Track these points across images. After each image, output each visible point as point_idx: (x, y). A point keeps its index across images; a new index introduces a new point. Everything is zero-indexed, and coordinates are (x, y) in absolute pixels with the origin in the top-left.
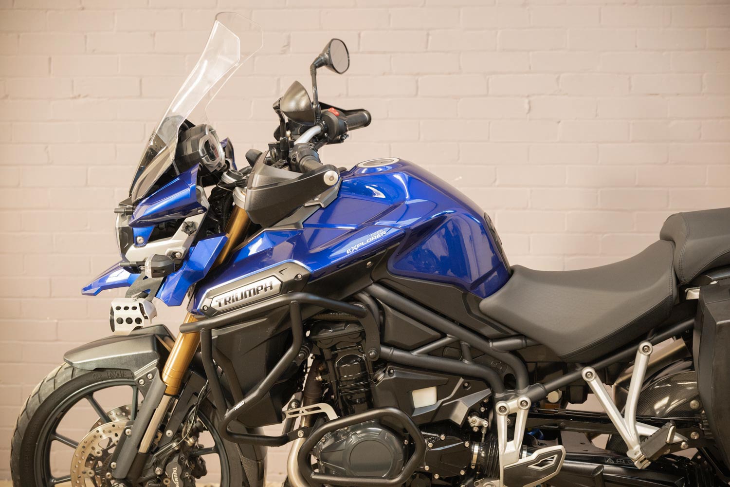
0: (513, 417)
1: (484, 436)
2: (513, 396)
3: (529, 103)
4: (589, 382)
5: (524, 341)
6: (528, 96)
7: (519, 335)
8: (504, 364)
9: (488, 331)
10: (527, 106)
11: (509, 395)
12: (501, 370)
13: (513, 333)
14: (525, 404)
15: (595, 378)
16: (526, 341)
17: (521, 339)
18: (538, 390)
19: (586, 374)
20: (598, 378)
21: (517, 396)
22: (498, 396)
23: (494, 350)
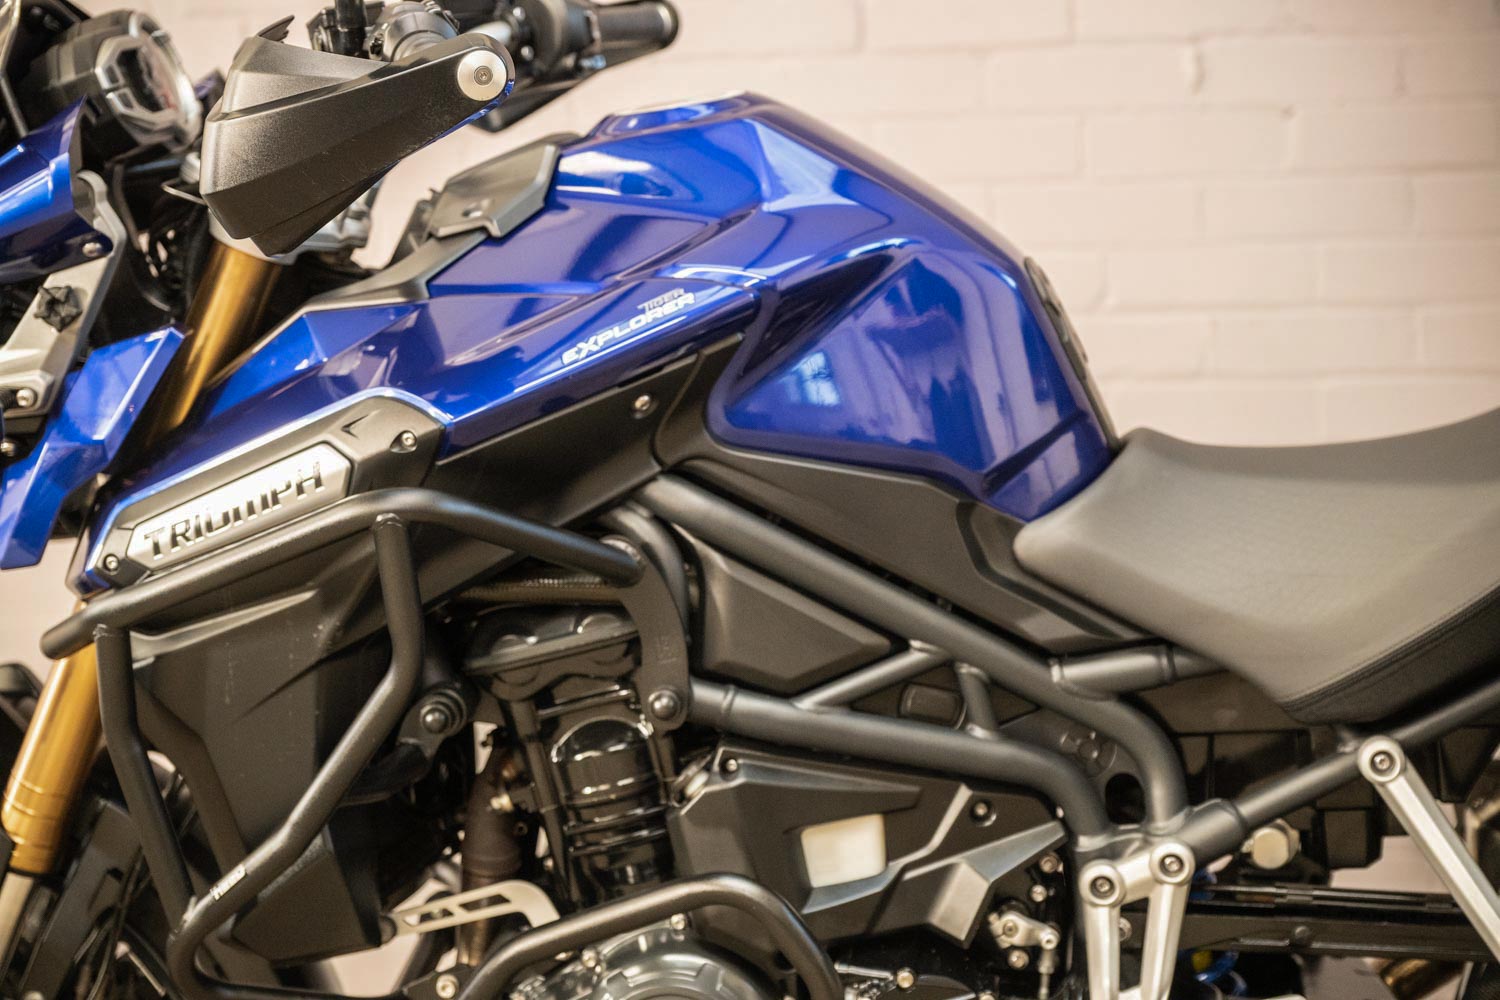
0: (1136, 911)
1: (1045, 981)
2: (1136, 845)
3: (1199, 60)
4: (1383, 785)
5: (1164, 661)
6: (1195, 39)
7: (1151, 640)
8: (1105, 741)
9: (1044, 626)
10: (1188, 69)
11: (1122, 842)
12: (1097, 760)
13: (1129, 635)
14: (1175, 867)
15: (1403, 771)
16: (1171, 660)
17: (1157, 654)
18: (1218, 821)
19: (1373, 763)
20: (1412, 771)
21: (1147, 844)
22: (1086, 843)
23: (1068, 691)
